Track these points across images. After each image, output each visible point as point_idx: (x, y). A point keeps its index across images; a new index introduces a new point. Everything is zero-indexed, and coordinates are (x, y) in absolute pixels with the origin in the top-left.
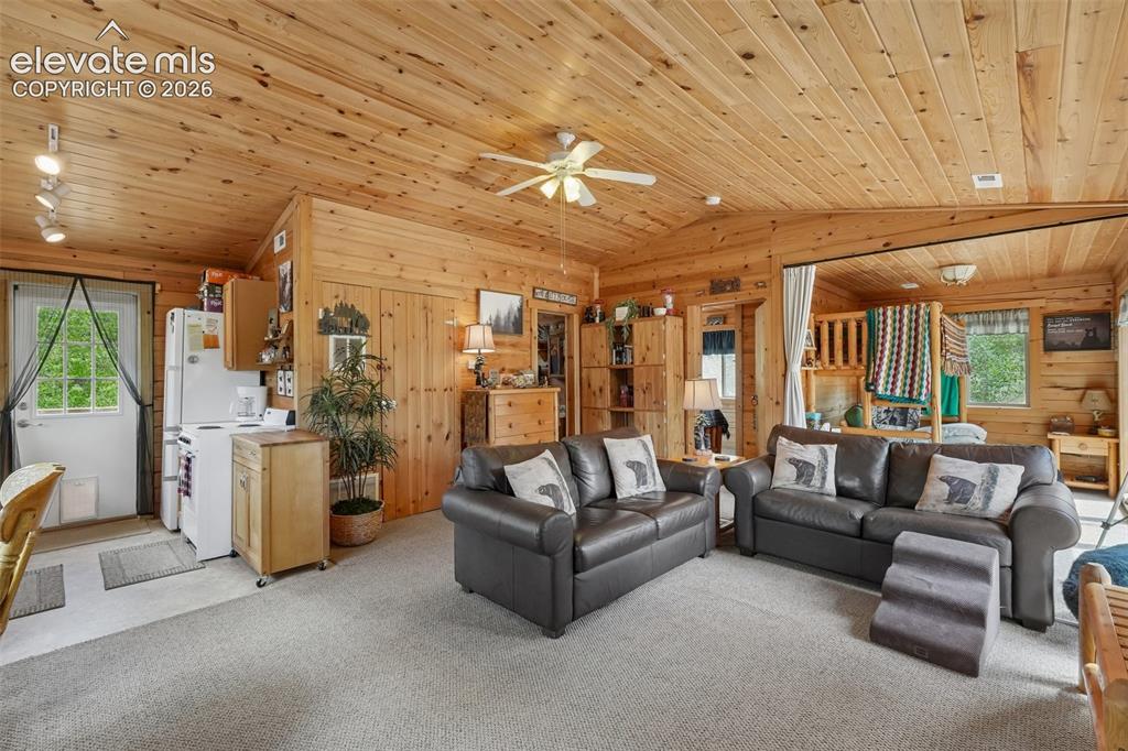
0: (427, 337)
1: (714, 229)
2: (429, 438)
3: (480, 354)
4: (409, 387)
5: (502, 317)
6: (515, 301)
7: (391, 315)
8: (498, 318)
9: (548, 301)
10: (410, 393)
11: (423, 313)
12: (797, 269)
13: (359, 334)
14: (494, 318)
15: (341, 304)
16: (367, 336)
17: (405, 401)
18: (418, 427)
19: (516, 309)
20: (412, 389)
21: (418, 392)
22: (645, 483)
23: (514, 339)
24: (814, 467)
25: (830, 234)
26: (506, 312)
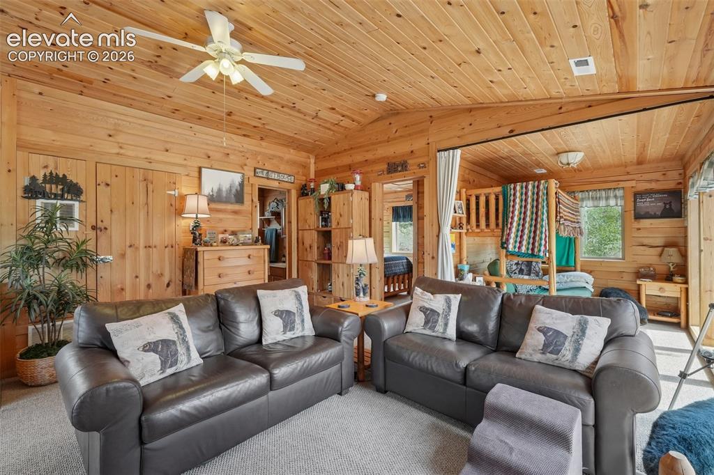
0: (147, 204)
1: (390, 124)
2: (149, 286)
3: (197, 218)
4: (128, 244)
5: (224, 189)
6: (237, 178)
7: (108, 185)
8: (220, 190)
9: (268, 179)
10: (129, 251)
11: (143, 185)
12: (446, 153)
13: (72, 200)
14: (215, 190)
15: (51, 173)
16: (81, 201)
17: (123, 256)
18: (137, 277)
19: (237, 184)
20: (131, 246)
21: (137, 249)
22: (292, 329)
23: (237, 207)
24: (438, 314)
25: (471, 125)
26: (228, 186)
